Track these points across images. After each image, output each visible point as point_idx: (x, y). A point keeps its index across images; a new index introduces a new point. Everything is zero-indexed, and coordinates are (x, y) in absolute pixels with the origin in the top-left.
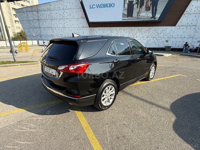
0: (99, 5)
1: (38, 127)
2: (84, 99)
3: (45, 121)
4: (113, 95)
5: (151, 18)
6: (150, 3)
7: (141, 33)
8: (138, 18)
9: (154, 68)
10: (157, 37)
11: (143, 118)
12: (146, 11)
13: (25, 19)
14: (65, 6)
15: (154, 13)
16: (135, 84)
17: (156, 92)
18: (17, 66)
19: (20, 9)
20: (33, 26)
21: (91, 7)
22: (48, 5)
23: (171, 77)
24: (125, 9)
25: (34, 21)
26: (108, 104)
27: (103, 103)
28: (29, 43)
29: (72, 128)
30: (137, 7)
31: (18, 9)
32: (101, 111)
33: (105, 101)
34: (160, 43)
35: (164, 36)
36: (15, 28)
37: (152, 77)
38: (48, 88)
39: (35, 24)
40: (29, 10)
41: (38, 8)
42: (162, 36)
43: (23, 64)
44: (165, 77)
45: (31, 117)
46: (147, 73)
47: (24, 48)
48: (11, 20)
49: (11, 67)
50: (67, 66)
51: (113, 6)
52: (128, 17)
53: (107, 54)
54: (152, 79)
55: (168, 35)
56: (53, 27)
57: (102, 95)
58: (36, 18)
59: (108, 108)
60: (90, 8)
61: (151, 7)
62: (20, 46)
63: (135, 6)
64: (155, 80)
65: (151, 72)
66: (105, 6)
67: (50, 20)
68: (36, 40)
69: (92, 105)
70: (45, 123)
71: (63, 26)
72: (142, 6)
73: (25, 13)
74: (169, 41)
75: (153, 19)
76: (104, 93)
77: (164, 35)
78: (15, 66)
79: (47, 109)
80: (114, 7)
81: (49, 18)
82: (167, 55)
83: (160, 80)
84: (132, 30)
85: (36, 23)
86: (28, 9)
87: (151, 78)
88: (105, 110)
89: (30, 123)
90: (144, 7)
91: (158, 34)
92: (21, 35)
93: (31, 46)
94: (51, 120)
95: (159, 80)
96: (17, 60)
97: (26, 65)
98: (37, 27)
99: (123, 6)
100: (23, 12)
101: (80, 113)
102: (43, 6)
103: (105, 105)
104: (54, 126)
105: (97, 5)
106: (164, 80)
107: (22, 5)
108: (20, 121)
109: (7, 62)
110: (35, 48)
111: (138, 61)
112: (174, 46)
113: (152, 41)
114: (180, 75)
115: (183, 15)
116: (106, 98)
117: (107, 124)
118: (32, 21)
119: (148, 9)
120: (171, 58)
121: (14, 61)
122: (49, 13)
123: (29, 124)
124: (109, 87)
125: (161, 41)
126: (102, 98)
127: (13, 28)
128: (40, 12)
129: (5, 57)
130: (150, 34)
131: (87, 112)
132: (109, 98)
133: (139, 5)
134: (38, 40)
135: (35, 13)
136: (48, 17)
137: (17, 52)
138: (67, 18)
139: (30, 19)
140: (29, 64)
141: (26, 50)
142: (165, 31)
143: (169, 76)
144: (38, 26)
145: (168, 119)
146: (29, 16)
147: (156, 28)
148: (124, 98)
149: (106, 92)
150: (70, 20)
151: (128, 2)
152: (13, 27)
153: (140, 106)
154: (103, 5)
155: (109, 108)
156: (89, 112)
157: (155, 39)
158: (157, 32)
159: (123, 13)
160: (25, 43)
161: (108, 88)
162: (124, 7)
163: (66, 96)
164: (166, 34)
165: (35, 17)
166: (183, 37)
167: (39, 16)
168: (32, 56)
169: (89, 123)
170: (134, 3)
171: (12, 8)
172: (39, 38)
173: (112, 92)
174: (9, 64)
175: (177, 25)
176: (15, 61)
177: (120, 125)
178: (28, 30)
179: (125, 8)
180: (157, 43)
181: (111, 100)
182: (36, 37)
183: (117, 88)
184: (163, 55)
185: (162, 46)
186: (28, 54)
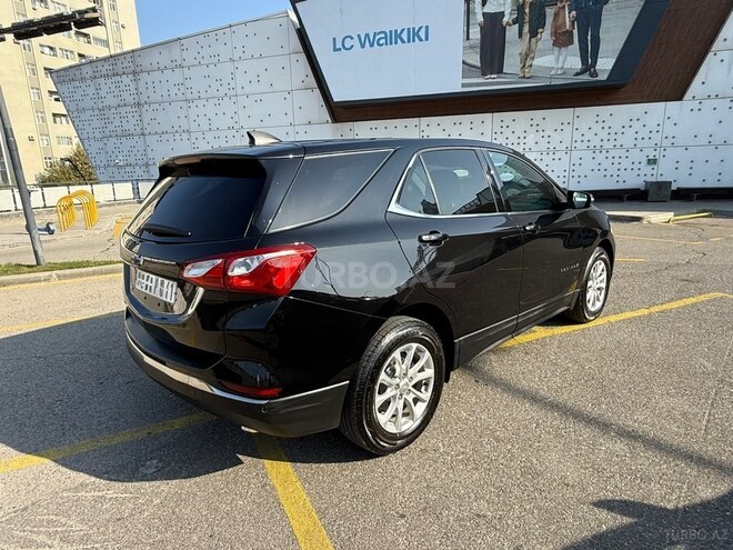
0: (367, 35)
1: (99, 534)
2: (296, 405)
3: (131, 505)
4: (426, 384)
5: (578, 74)
6: (568, 16)
7: (542, 134)
8: (527, 75)
9: (601, 266)
10: (607, 145)
11: (568, 485)
12: (556, 49)
13: (88, 103)
14: (240, 50)
15: (589, 55)
16: (522, 338)
17: (619, 367)
18: (45, 280)
19: (71, 67)
20: (119, 130)
21: (339, 45)
22: (176, 47)
23: (681, 303)
24: (471, 47)
25: (123, 110)
26: (408, 426)
27: (383, 419)
28: (102, 192)
29: (247, 535)
30: (520, 35)
31: (65, 69)
32: (378, 456)
33: (391, 411)
34: (622, 169)
35: (639, 142)
36: (54, 141)
37: (599, 305)
38: (148, 360)
39: (124, 121)
40: (104, 72)
41: (139, 61)
42: (627, 140)
43: (68, 272)
44: (654, 304)
45: (76, 489)
46: (573, 291)
47: (79, 214)
48: (40, 111)
49: (22, 286)
50: (219, 261)
51: (423, 36)
52: (484, 74)
53: (394, 208)
54: (597, 314)
55: (656, 138)
56: (193, 127)
57: (377, 388)
58: (130, 100)
59: (407, 444)
60: (335, 50)
61: (575, 32)
62: (67, 206)
63: (512, 32)
64: (613, 318)
65: (590, 283)
66: (394, 37)
67: (183, 104)
68: (126, 181)
69: (336, 432)
70: (131, 515)
71: (231, 123)
72: (540, 30)
73: (89, 82)
74: (662, 161)
75: (586, 78)
76: (383, 377)
77: (639, 136)
78: (40, 281)
79: (146, 455)
80: (427, 39)
81: (180, 94)
82: (657, 217)
83: (635, 318)
84: (505, 125)
85: (130, 116)
86: (100, 68)
87: (593, 309)
88: (393, 451)
89: (69, 516)
90: (546, 35)
91: (612, 137)
92: (75, 168)
93: (110, 205)
94: (159, 501)
95: (630, 320)
96: (46, 258)
97: (81, 275)
98: (132, 131)
99: (462, 36)
100: (83, 79)
101: (285, 468)
102: (155, 51)
103: (391, 428)
104: (168, 526)
105: (359, 36)
106: (650, 315)
107: (80, 55)
108: (26, 508)
109: (9, 265)
110: (123, 211)
111: (532, 236)
112: (682, 181)
113: (588, 164)
114: (721, 294)
115: (710, 55)
116: (394, 397)
117: (403, 516)
118: (113, 110)
119: (561, 40)
120: (676, 229)
121: (35, 263)
122: (177, 76)
123: (63, 520)
124: (408, 349)
125: (626, 163)
126: (379, 400)
127: (45, 142)
128: (144, 77)
129: (7, 248)
130: (577, 136)
131: (314, 466)
132: (410, 398)
133: (526, 29)
134: (135, 183)
135: (126, 80)
136: (173, 95)
137: (52, 227)
138: (246, 90)
139: (106, 103)
140: (94, 273)
141: (90, 221)
142: (641, 123)
143: (672, 300)
144: (138, 129)
145: (680, 488)
146: (103, 93)
147: (604, 111)
148: (477, 397)
149: (394, 371)
150: (258, 97)
151: (480, 19)
152: (44, 138)
153: (549, 433)
154: (383, 35)
155: (412, 446)
156: (323, 465)
157: (600, 157)
158: (606, 125)
159: (464, 62)
160: (84, 193)
161: (404, 355)
162: (468, 38)
163: (217, 392)
164: (644, 133)
165: (125, 95)
166: (717, 140)
167: (142, 88)
168: (109, 241)
169: (322, 513)
170: (505, 20)
171: (45, 69)
172: (139, 172)
173: (422, 370)
174: (16, 276)
175: (688, 95)
176: (38, 264)
177: (458, 519)
178: (101, 145)
179: (472, 42)
180: (612, 170)
181: (420, 409)
182: (128, 169)
183: (442, 354)
184: (638, 219)
185: (633, 181)
186: (95, 235)
